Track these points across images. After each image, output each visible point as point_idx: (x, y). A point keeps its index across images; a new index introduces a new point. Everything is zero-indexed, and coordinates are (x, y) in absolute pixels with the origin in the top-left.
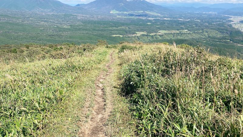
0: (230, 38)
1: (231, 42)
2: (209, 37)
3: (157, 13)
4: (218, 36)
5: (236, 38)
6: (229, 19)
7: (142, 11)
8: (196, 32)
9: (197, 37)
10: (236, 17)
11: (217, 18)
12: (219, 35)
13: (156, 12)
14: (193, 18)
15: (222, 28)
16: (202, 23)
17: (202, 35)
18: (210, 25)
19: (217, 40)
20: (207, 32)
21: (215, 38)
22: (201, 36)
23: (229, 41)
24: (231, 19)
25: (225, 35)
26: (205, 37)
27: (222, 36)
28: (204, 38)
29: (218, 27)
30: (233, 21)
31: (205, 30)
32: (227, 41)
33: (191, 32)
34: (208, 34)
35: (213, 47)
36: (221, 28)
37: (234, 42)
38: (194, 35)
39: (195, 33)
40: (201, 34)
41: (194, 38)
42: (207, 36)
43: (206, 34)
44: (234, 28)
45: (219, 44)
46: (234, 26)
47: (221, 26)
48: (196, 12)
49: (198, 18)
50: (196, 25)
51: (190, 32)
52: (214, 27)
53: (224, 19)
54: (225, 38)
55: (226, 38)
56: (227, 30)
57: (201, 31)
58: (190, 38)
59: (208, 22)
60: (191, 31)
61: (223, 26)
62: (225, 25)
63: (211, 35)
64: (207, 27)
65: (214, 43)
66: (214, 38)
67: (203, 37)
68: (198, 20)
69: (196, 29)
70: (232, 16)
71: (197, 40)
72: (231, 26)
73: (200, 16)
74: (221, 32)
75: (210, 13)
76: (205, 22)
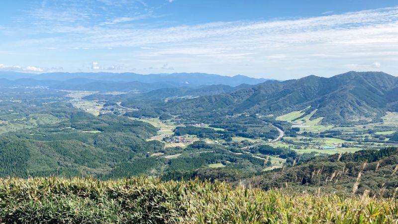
0: (71, 124)
1: (74, 129)
2: (40, 126)
4: (54, 123)
5: (79, 123)
6: (67, 96)
8: (15, 120)
9: (19, 129)
10: (77, 91)
11: (49, 95)
12: (55, 121)
14: (7, 97)
15: (58, 109)
16: (25, 104)
17: (26, 124)
18: (39, 107)
19: (52, 129)
20: (35, 118)
21: (48, 127)
22: (26, 127)
23: (70, 127)
24: (71, 95)
25: (63, 120)
26: (32, 127)
27: (59, 122)
28: (31, 129)
29: (52, 108)
30: (73, 98)
31: (31, 115)
32: (68, 129)
33: (7, 122)
34: (37, 122)
35: (44, 142)
36: (56, 109)
37: (77, 129)
38: (12, 126)
39: (13, 122)
40: (25, 122)
41: (12, 130)
42: (36, 124)
43: (34, 121)
44: (76, 109)
45: (56, 135)
46: (74, 105)
47: (56, 107)
48: (13, 88)
49: (18, 97)
50: (15, 108)
51: (4, 122)
52: (45, 110)
53: (59, 97)
54: (64, 125)
55: (65, 124)
56: (65, 112)
57: (24, 118)
58: (6, 131)
59: (36, 103)
60: (5, 120)
61: (59, 107)
62: (62, 105)
63: (42, 123)
64: (34, 110)
65: (48, 134)
66: (48, 126)
67: (29, 127)
68: (18, 101)
69: (15, 115)
70: (70, 91)
71: (18, 134)
72: (70, 105)
73: (20, 93)
74: (57, 116)
75: (36, 88)
76: (31, 102)
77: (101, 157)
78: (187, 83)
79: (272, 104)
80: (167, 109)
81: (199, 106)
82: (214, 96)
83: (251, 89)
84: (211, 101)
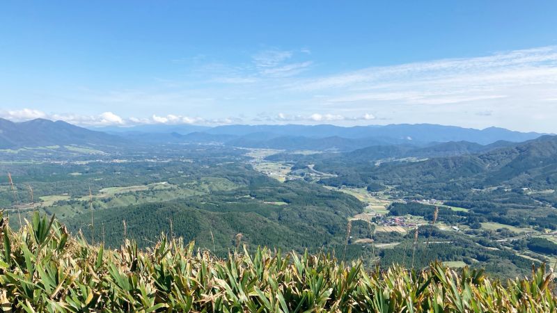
0: (249, 191)
1: (253, 198)
2: (213, 192)
3: (95, 148)
4: (230, 189)
5: (260, 191)
6: (247, 155)
7: (58, 147)
8: (185, 184)
9: (189, 195)
10: (258, 149)
11: (224, 154)
12: (231, 187)
13: (92, 146)
14: (176, 155)
15: (235, 172)
16: (196, 165)
17: (197, 190)
18: (213, 169)
19: (227, 198)
20: (207, 183)
21: (222, 195)
22: (197, 193)
23: (248, 196)
24: (250, 154)
25: (241, 186)
26: (204, 194)
27: (235, 188)
28: (203, 196)
29: (227, 170)
30: (253, 158)
31: (202, 179)
32: (246, 198)
33: (175, 187)
34: (210, 188)
35: (217, 213)
36: (233, 172)
37: (258, 198)
38: (181, 191)
39: (182, 187)
40: (196, 187)
41: (181, 197)
42: (209, 191)
43: (206, 187)
44: (257, 172)
45: (232, 205)
46: (255, 167)
47: (233, 170)
48: (184, 144)
49: (189, 156)
50: (185, 170)
51: (172, 186)
52: (219, 172)
53: (237, 156)
54: (241, 192)
55: (243, 191)
56: (243, 176)
57: (195, 182)
58: (174, 198)
59: (208, 163)
60: (174, 184)
61: (237, 169)
62: (239, 167)
63: (215, 189)
64: (207, 172)
65: (221, 203)
66: (221, 193)
67: (201, 194)
68: (189, 161)
69: (185, 178)
70: (250, 149)
71: (187, 202)
72: (249, 167)
73: (192, 151)
74: (233, 181)
75: (210, 144)
76: (203, 162)
77: (286, 238)
78: (409, 138)
79: (552, 173)
80: (378, 176)
81: (428, 173)
82: (452, 159)
83: (514, 148)
84: (447, 166)
